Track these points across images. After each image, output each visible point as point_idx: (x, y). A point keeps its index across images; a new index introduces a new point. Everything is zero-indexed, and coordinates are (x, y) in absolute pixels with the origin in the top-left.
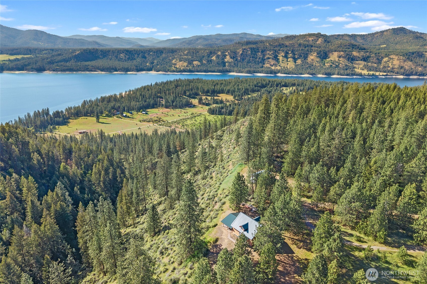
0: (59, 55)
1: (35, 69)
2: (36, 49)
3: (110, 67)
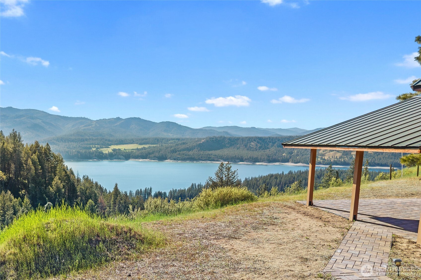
0: (184, 143)
1: (157, 157)
2: (163, 139)
3: (235, 157)
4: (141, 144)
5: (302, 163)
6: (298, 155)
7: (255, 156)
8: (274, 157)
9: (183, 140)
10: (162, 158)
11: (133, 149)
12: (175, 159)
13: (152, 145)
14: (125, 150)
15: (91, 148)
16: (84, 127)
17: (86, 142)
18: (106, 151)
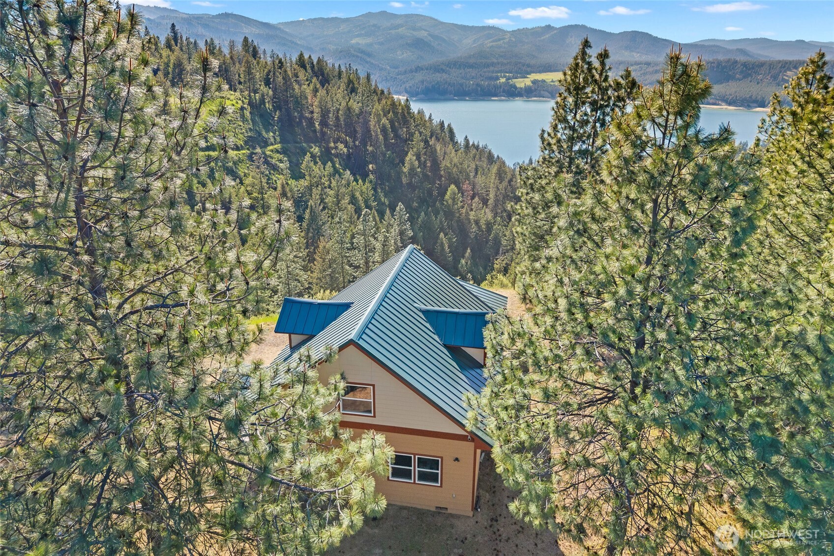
0: (656, 71)
2: (621, 63)
3: (751, 97)
9: (656, 64)
14: (552, 81)
15: (498, 78)
16: (492, 42)
18: (521, 83)
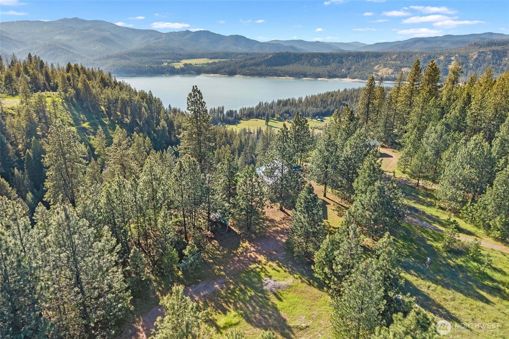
0: (252, 59)
1: (227, 72)
2: (232, 53)
3: (300, 72)
4: (211, 58)
5: (358, 78)
6: (355, 71)
7: (317, 72)
8: (334, 73)
9: (251, 54)
10: (232, 73)
11: (204, 64)
12: (244, 75)
13: (222, 60)
14: (196, 64)
15: (162, 63)
16: (153, 40)
17: (157, 57)
18: (178, 65)
